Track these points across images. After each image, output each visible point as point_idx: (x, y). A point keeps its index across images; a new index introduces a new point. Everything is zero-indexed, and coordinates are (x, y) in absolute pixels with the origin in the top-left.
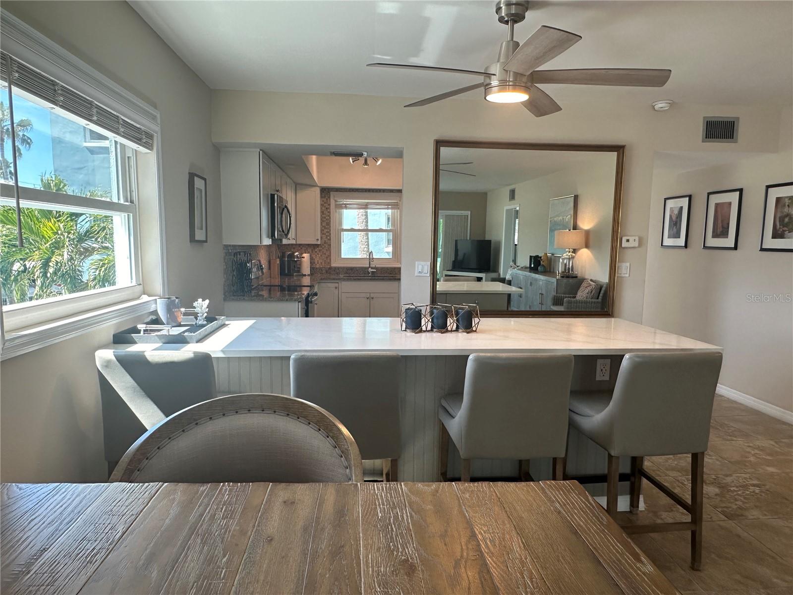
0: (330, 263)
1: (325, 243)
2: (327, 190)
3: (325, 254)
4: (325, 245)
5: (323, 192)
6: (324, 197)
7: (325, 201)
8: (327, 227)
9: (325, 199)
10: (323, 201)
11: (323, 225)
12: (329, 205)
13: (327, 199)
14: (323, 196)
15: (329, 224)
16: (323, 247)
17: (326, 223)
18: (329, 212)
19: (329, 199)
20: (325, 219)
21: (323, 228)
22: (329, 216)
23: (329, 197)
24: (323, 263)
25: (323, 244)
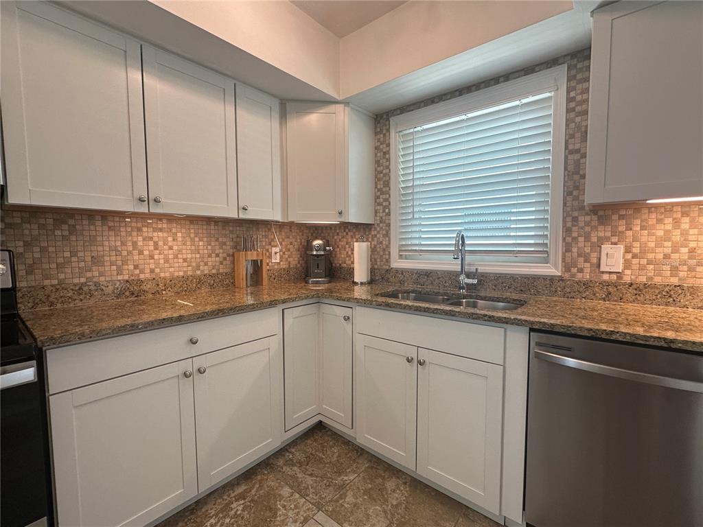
0: (388, 261)
1: (381, 222)
2: (385, 117)
3: (381, 243)
4: (381, 225)
5: (379, 123)
6: (381, 132)
7: (382, 140)
8: (384, 190)
9: (382, 136)
10: (379, 140)
11: (379, 187)
12: (388, 145)
13: (385, 135)
14: (379, 130)
15: (387, 184)
16: (378, 229)
17: (384, 182)
18: (388, 160)
19: (387, 134)
20: (382, 175)
21: (379, 193)
22: (388, 167)
23: (388, 130)
24: (378, 260)
25: (378, 224)
